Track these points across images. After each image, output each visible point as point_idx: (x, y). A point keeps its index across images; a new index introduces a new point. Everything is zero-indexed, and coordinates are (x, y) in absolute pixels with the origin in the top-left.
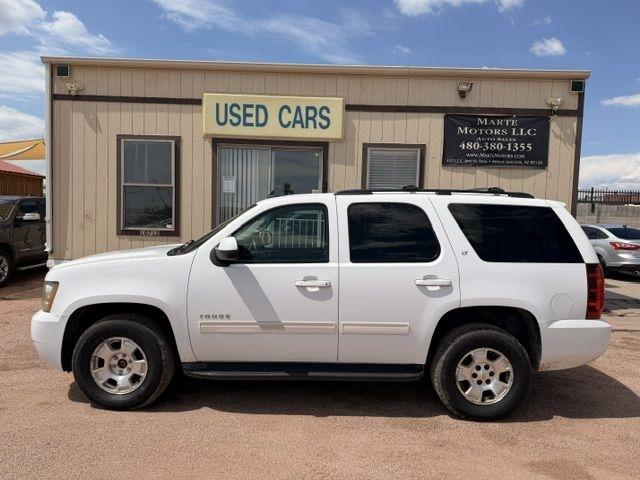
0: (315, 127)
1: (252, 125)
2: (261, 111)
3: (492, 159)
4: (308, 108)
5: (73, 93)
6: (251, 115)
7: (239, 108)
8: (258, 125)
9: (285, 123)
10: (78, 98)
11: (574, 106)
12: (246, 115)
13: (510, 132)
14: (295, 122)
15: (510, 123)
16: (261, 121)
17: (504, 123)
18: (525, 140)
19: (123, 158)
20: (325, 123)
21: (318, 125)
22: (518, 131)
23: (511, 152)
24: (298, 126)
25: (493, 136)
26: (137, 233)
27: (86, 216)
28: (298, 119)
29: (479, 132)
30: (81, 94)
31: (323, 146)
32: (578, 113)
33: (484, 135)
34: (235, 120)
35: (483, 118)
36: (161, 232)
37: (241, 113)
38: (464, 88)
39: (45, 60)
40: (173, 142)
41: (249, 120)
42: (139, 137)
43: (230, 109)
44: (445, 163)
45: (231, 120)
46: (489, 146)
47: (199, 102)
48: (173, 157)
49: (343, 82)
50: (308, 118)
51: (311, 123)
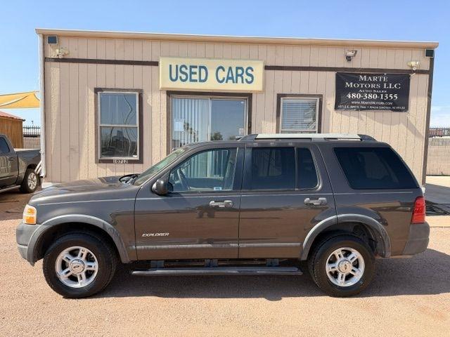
0: (243, 82)
1: (196, 81)
2: (203, 70)
3: (370, 105)
4: (237, 68)
5: (60, 57)
6: (195, 73)
7: (187, 69)
8: (201, 81)
9: (221, 79)
10: (64, 60)
11: (427, 68)
12: (192, 73)
13: (382, 86)
14: (228, 78)
15: (382, 79)
16: (203, 78)
17: (378, 79)
18: (393, 91)
19: (99, 106)
20: (249, 79)
21: (244, 81)
22: (388, 85)
23: (383, 101)
24: (230, 81)
25: (370, 89)
26: (111, 161)
27: (71, 149)
28: (230, 76)
29: (360, 86)
30: (66, 57)
31: (249, 96)
32: (430, 72)
33: (364, 88)
34: (184, 77)
35: (363, 75)
36: (129, 161)
37: (188, 72)
38: (350, 54)
39: (38, 31)
40: (137, 93)
41: (194, 77)
42: (112, 89)
43: (180, 69)
44: (336, 108)
45: (181, 77)
46: (368, 96)
47: (156, 64)
48: (137, 105)
49: (262, 49)
50: (237, 75)
51: (239, 78)
